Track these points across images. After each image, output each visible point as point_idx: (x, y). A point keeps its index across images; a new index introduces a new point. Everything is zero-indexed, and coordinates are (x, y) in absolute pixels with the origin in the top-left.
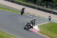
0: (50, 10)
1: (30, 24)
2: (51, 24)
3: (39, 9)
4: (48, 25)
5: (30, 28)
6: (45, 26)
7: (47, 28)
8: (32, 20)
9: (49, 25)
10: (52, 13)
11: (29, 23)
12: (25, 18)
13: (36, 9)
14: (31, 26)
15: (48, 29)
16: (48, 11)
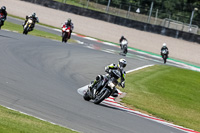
0: (155, 21)
1: (107, 81)
2: (160, 72)
3: (117, 21)
4: (152, 73)
5: (107, 96)
6: (140, 78)
7: (146, 84)
8: (112, 66)
9: (155, 75)
10: (163, 31)
11: (102, 78)
12: (69, 54)
13: (106, 20)
14: (109, 88)
15: (150, 91)
16: (149, 25)
